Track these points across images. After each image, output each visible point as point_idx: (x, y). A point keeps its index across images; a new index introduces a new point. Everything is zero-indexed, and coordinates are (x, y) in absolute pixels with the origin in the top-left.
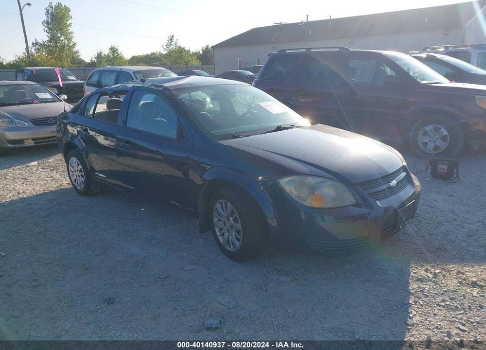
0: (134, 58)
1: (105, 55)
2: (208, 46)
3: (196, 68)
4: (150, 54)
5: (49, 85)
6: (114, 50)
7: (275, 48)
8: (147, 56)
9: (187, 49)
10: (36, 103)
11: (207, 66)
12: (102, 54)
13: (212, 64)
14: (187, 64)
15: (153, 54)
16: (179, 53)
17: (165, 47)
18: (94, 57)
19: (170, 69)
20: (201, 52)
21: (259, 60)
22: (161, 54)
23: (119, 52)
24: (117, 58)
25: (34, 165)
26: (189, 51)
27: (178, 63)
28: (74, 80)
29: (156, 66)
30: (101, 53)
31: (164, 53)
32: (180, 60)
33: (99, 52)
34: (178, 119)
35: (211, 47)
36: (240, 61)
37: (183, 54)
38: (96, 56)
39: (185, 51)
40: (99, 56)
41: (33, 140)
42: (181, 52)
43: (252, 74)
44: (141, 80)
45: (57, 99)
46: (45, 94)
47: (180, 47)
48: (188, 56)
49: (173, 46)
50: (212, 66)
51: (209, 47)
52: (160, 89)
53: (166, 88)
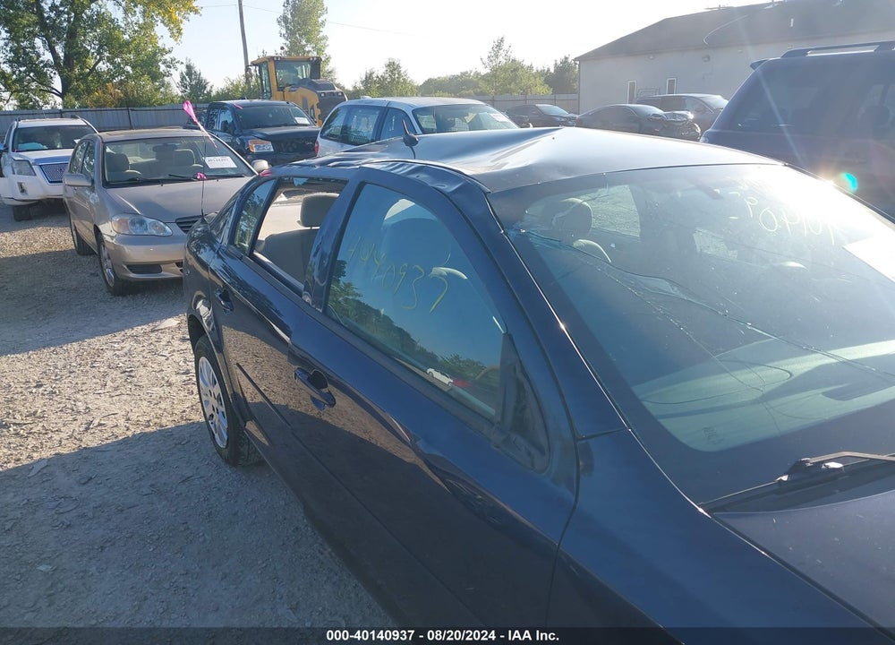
0: (429, 82)
1: (377, 77)
2: (566, 58)
3: (543, 100)
4: (459, 74)
5: (259, 135)
6: (393, 67)
7: (709, 57)
8: (453, 79)
9: (527, 63)
10: (202, 179)
11: (563, 96)
12: (374, 76)
13: (574, 91)
14: (525, 93)
15: (463, 74)
16: (512, 72)
17: (486, 60)
18: (359, 80)
19: (493, 103)
20: (552, 71)
21: (672, 82)
22: (477, 74)
23: (402, 70)
24: (398, 82)
25: (169, 328)
26: (531, 67)
27: (508, 91)
28: (306, 125)
29: (468, 96)
30: (371, 74)
31: (484, 71)
32: (512, 86)
33: (368, 72)
34: (509, 337)
35: (576, 59)
36: (633, 85)
37: (520, 72)
38: (364, 79)
39: (522, 67)
40: (368, 80)
41: (179, 264)
42: (516, 70)
43: (659, 111)
44: (405, 141)
45: (245, 171)
46: (224, 158)
47: (514, 61)
48: (529, 78)
49: (501, 59)
50: (575, 96)
51: (570, 60)
52: (449, 188)
53: (470, 187)
